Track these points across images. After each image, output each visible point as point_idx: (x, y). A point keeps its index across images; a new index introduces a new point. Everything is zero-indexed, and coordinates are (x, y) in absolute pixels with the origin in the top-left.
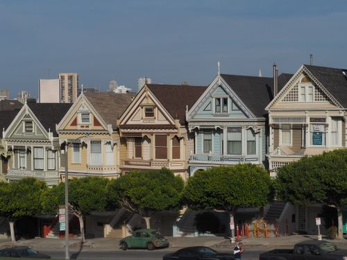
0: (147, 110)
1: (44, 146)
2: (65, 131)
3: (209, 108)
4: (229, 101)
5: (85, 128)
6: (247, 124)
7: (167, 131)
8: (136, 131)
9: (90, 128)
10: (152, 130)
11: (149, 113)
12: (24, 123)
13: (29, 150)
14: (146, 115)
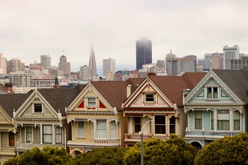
0: (148, 96)
1: (53, 124)
2: (73, 112)
3: (201, 95)
4: (219, 90)
5: (91, 110)
6: (234, 107)
7: (166, 112)
9: (96, 110)
10: (152, 112)
11: (150, 98)
12: (33, 105)
13: (38, 128)
14: (147, 100)
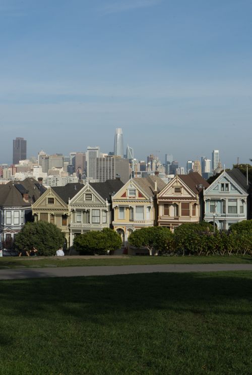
0: (176, 189)
1: (101, 209)
2: (117, 200)
3: (217, 188)
4: (230, 185)
5: (132, 199)
6: (241, 197)
7: (190, 200)
8: (169, 200)
9: (136, 198)
10: (179, 200)
11: (178, 190)
12: (85, 195)
13: (88, 212)
14: (175, 192)
